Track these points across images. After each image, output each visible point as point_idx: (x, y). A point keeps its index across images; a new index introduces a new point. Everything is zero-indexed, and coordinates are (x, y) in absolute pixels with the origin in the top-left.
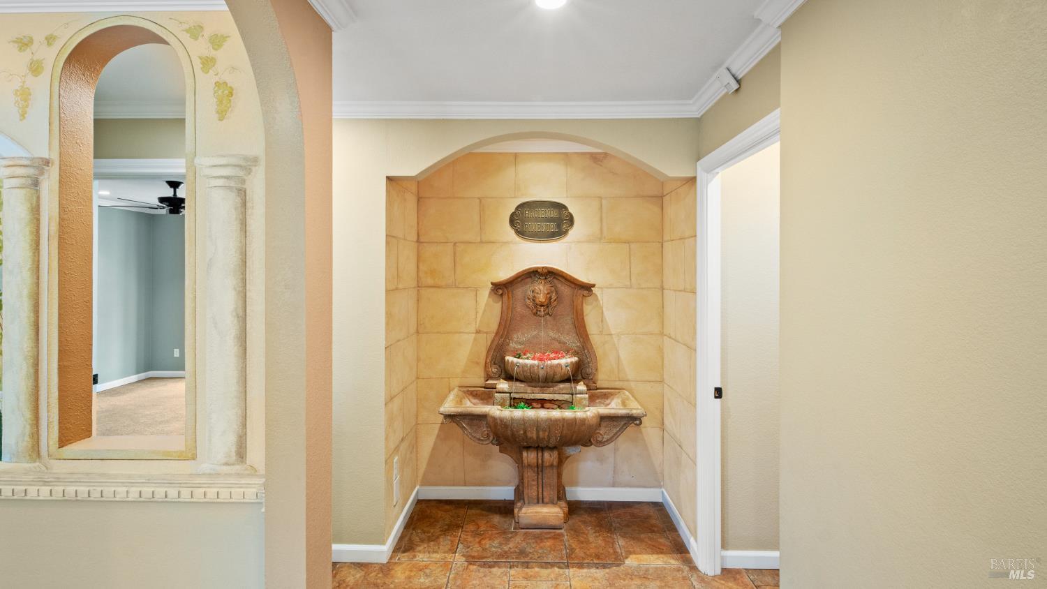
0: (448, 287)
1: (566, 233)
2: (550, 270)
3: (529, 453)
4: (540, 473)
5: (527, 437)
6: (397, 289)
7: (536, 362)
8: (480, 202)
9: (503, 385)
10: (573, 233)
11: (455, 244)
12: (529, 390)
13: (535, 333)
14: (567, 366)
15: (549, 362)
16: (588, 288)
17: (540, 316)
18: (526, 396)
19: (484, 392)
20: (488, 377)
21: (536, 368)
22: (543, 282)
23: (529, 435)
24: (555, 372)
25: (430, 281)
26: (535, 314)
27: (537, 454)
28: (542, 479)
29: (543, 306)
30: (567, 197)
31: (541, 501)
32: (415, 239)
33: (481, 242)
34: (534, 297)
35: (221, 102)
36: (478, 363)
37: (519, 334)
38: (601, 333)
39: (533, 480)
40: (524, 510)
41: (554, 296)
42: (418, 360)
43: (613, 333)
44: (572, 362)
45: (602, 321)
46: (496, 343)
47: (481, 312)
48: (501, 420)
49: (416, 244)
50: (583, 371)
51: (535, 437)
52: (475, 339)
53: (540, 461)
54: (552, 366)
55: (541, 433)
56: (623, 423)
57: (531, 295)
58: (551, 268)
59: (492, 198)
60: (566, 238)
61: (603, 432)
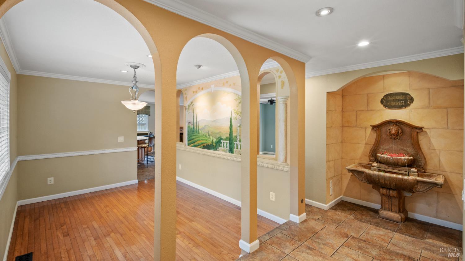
0: (354, 127)
1: (409, 105)
2: (398, 121)
3: (383, 190)
4: (390, 199)
5: (380, 182)
6: (331, 127)
7: (389, 157)
8: (368, 95)
9: (375, 164)
10: (413, 105)
11: (357, 111)
12: (387, 167)
13: (391, 146)
14: (405, 160)
15: (395, 157)
16: (421, 129)
17: (393, 139)
18: (385, 170)
19: (368, 166)
20: (371, 161)
21: (389, 159)
22: (394, 126)
23: (381, 181)
24: (398, 162)
25: (347, 125)
26: (391, 138)
27: (387, 191)
28: (391, 202)
29: (395, 135)
30: (410, 90)
31: (390, 210)
32: (341, 110)
33: (368, 110)
34: (390, 131)
35: (282, 85)
36: (366, 156)
37: (384, 146)
38: (429, 148)
39: (387, 201)
40: (382, 211)
41: (400, 131)
42: (342, 152)
43: (436, 149)
44: (408, 159)
45: (430, 143)
46: (373, 148)
47: (368, 136)
48: (369, 174)
49: (342, 112)
50: (417, 164)
51: (383, 183)
52: (365, 147)
53: (388, 193)
54: (396, 159)
55: (386, 181)
56: (430, 186)
57: (389, 131)
58: (398, 120)
59: (372, 93)
60: (409, 108)
61: (419, 187)
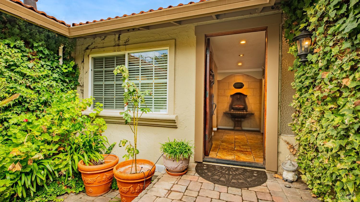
0: (223, 96)
2: (240, 93)
4: (238, 122)
7: (237, 106)
8: (228, 83)
9: (232, 110)
10: (244, 87)
11: (224, 89)
12: (236, 111)
16: (246, 96)
17: (238, 100)
20: (230, 109)
23: (236, 115)
25: (220, 95)
27: (238, 119)
30: (243, 82)
31: (238, 126)
33: (228, 89)
36: (228, 108)
37: (235, 103)
41: (240, 97)
43: (251, 103)
44: (243, 107)
45: (249, 101)
46: (231, 104)
47: (228, 100)
48: (232, 113)
50: (245, 109)
52: (227, 104)
54: (240, 107)
56: (251, 115)
57: (237, 97)
59: (231, 82)
60: (243, 88)
61: (248, 116)
